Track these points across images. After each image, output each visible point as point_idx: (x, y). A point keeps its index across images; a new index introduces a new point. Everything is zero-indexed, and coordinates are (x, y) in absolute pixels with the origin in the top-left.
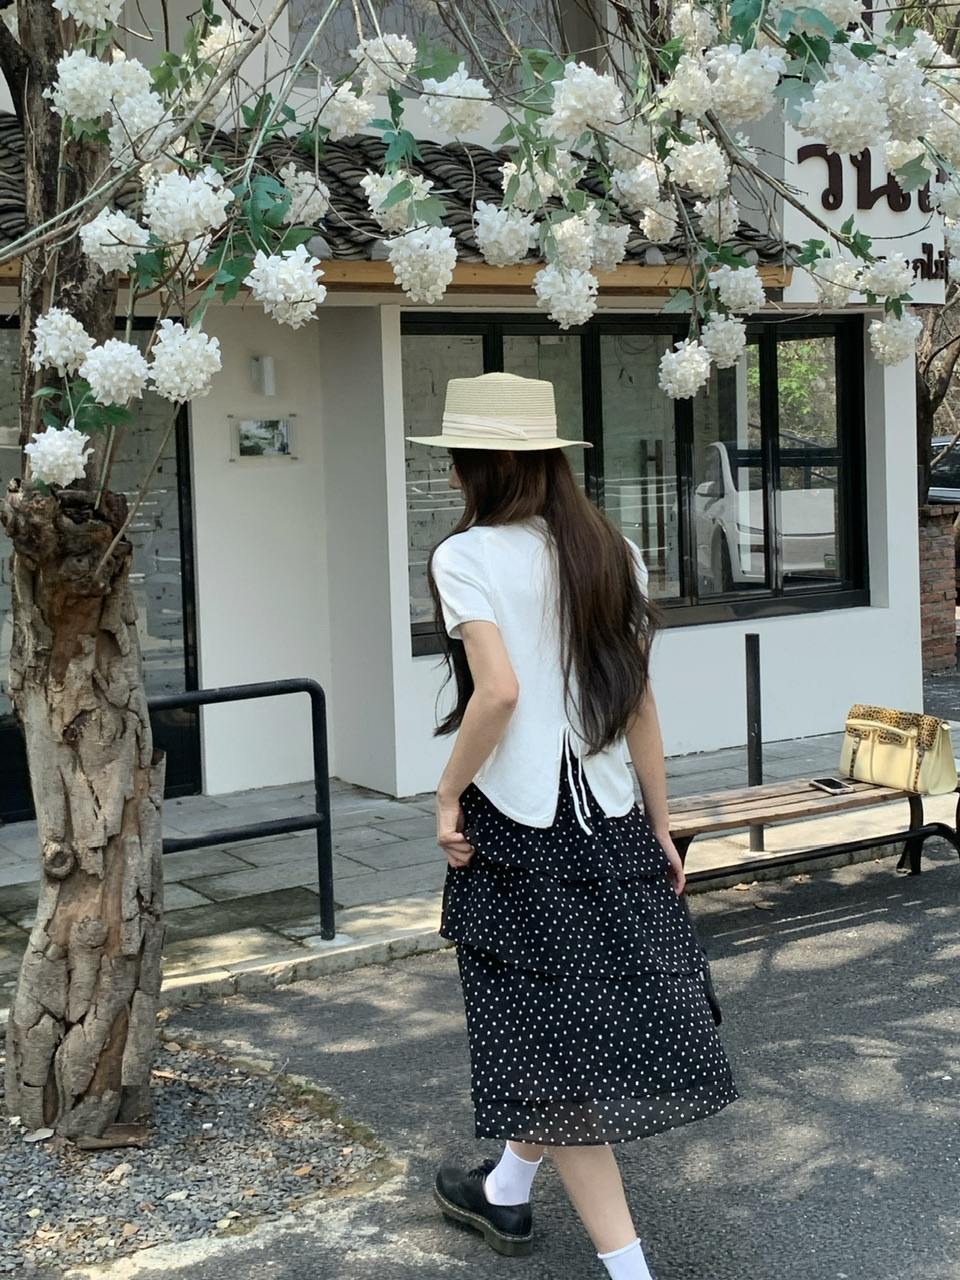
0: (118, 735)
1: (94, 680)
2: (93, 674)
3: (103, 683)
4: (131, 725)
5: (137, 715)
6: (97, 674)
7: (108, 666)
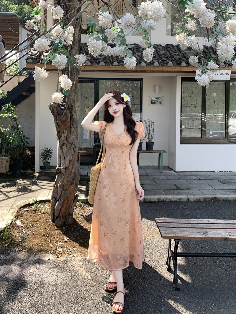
0: (70, 148)
1: (66, 138)
2: (66, 137)
3: (68, 139)
4: (72, 147)
5: (74, 145)
6: (67, 137)
7: (69, 135)
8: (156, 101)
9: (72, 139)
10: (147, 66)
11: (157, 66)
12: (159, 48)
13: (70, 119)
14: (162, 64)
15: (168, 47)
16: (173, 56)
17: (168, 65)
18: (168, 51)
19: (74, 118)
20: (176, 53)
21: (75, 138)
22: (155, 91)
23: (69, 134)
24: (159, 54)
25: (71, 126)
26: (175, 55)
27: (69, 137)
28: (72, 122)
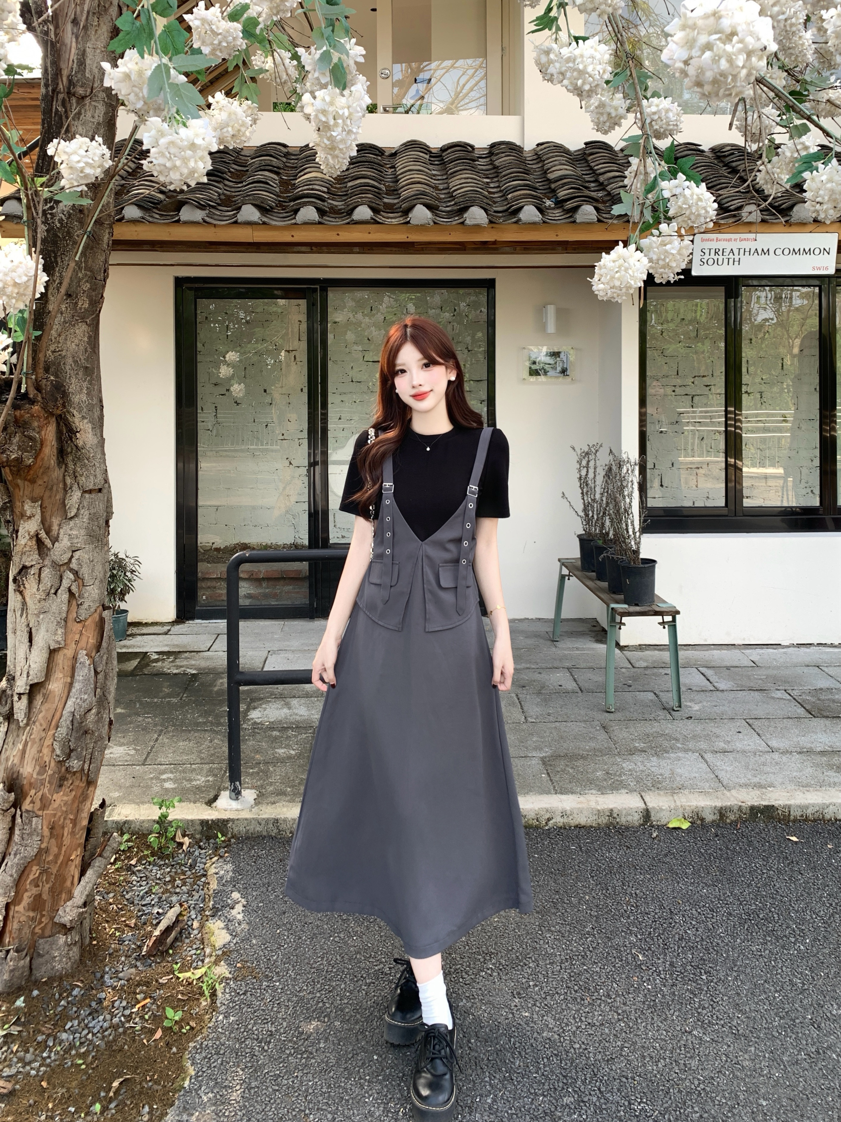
0: (53, 591)
1: (40, 542)
2: (37, 535)
3: (48, 542)
4: (66, 583)
5: (76, 573)
6: (43, 535)
7: (55, 528)
8: (547, 367)
9: (64, 543)
10: (491, 222)
11: (534, 223)
12: (552, 157)
13: (62, 454)
14: (557, 213)
15: (587, 152)
16: (606, 183)
17: (579, 217)
18: (589, 166)
19: (80, 443)
20: (617, 174)
21: (79, 542)
22: (542, 327)
23: (55, 522)
24: (548, 180)
25: (69, 481)
26: (612, 181)
27: (54, 533)
28: (71, 466)
